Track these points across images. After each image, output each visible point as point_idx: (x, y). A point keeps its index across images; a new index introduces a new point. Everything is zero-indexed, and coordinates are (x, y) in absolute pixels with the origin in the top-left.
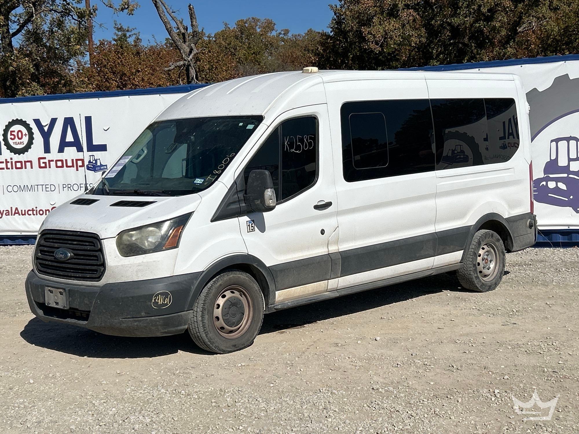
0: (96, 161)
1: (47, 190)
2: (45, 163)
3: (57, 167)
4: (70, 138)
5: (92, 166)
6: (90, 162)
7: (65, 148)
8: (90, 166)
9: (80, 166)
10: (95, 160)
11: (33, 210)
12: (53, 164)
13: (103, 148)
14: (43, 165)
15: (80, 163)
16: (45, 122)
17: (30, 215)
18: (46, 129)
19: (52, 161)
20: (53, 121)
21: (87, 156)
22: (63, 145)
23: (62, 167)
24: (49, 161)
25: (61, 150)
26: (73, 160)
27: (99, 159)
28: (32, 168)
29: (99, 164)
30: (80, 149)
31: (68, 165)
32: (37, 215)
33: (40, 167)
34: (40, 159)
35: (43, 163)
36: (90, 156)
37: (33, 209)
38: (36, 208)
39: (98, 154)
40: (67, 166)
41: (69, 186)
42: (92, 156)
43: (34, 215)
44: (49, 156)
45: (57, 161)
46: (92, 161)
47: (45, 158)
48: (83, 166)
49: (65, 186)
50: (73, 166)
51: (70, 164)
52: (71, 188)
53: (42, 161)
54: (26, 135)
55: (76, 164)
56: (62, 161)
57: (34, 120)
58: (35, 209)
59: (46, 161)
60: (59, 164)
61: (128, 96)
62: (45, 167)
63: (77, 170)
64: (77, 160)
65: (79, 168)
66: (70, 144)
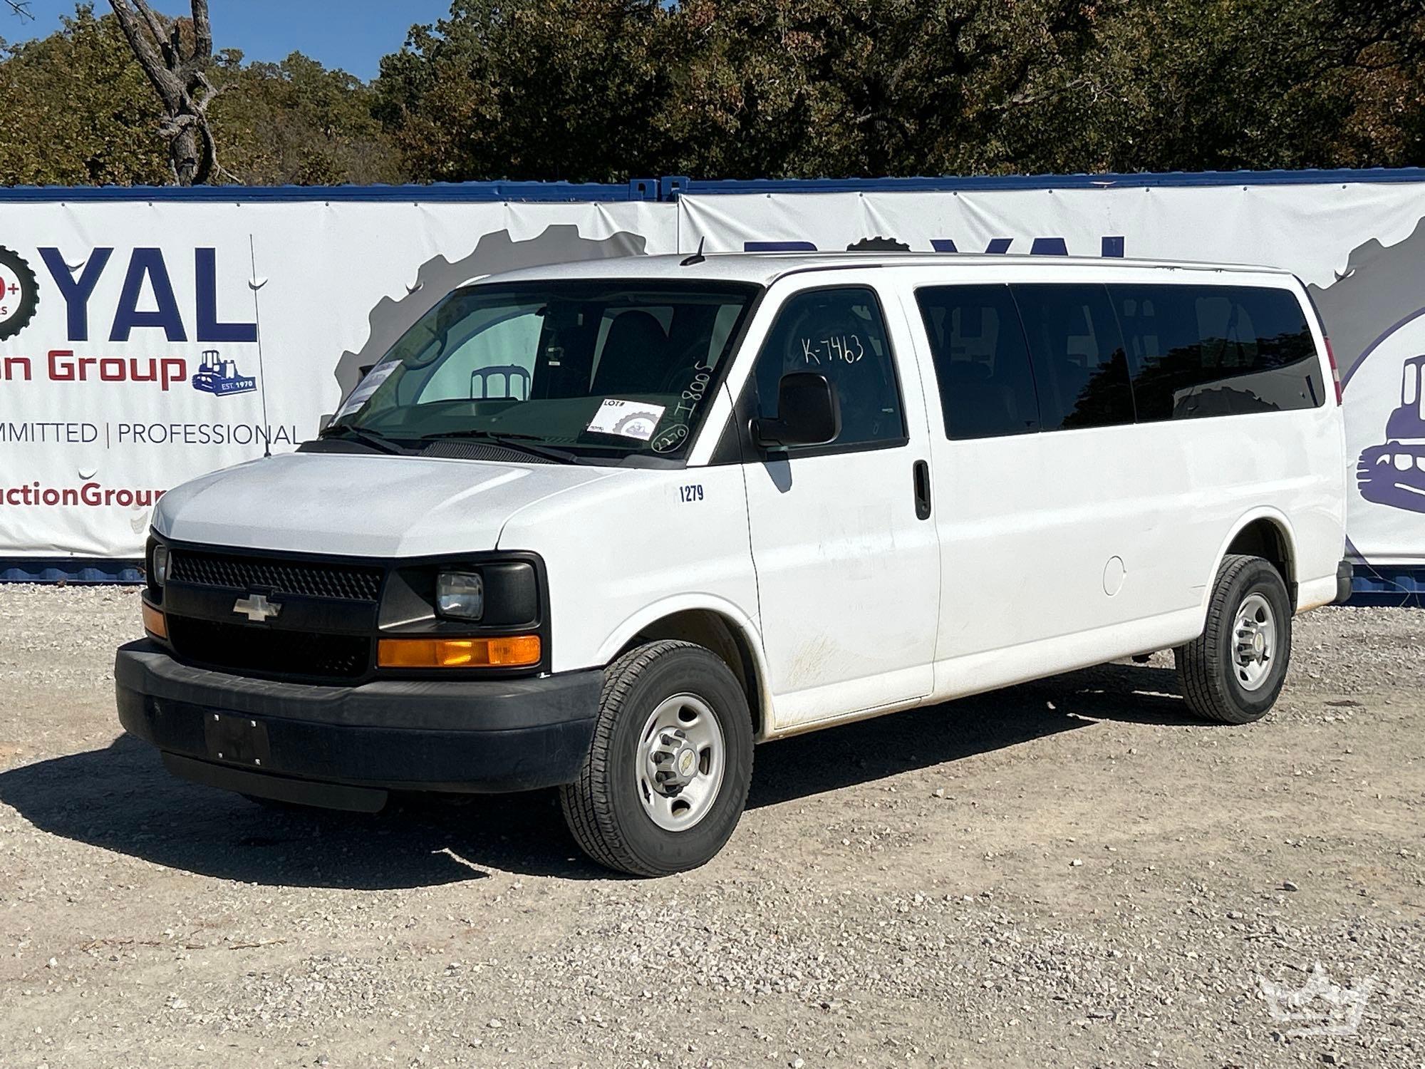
0: (223, 366)
1: (72, 436)
2: (70, 366)
3: (105, 377)
4: (147, 301)
5: (209, 380)
6: (203, 368)
7: (133, 329)
8: (204, 379)
9: (174, 379)
10: (219, 363)
11: (26, 491)
12: (93, 370)
13: (246, 333)
14: (65, 372)
15: (173, 370)
16: (76, 259)
17: (17, 503)
18: (77, 276)
19: (93, 361)
20: (100, 257)
21: (193, 351)
22: (126, 321)
23: (121, 377)
24: (83, 362)
25: (119, 333)
26: (152, 362)
27: (232, 362)
28: (28, 377)
29: (230, 374)
30: (176, 333)
31: (140, 374)
32: (37, 502)
33: (54, 376)
34: (53, 354)
35: (63, 365)
36: (206, 352)
37: (25, 487)
38: (36, 484)
39: (228, 350)
40: (135, 377)
41: (139, 429)
42: (213, 352)
43: (28, 503)
44: (80, 349)
45: (104, 362)
46: (210, 365)
47: (69, 353)
48: (182, 377)
49: (124, 429)
50: (152, 377)
51: (144, 370)
52: (145, 435)
53: (59, 360)
54: (13, 289)
55: (161, 372)
56: (121, 363)
57: (41, 250)
58: (31, 487)
59: (74, 360)
60: (113, 370)
61: (325, 203)
62: (70, 377)
63: (165, 387)
64: (165, 362)
65: (170, 383)
66: (147, 320)
